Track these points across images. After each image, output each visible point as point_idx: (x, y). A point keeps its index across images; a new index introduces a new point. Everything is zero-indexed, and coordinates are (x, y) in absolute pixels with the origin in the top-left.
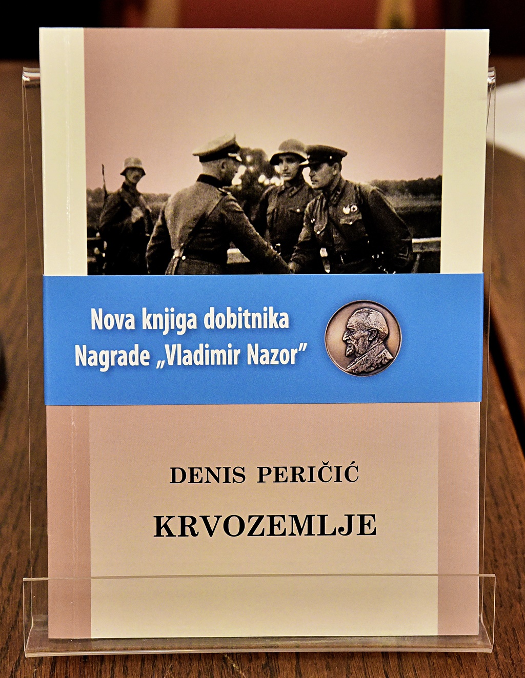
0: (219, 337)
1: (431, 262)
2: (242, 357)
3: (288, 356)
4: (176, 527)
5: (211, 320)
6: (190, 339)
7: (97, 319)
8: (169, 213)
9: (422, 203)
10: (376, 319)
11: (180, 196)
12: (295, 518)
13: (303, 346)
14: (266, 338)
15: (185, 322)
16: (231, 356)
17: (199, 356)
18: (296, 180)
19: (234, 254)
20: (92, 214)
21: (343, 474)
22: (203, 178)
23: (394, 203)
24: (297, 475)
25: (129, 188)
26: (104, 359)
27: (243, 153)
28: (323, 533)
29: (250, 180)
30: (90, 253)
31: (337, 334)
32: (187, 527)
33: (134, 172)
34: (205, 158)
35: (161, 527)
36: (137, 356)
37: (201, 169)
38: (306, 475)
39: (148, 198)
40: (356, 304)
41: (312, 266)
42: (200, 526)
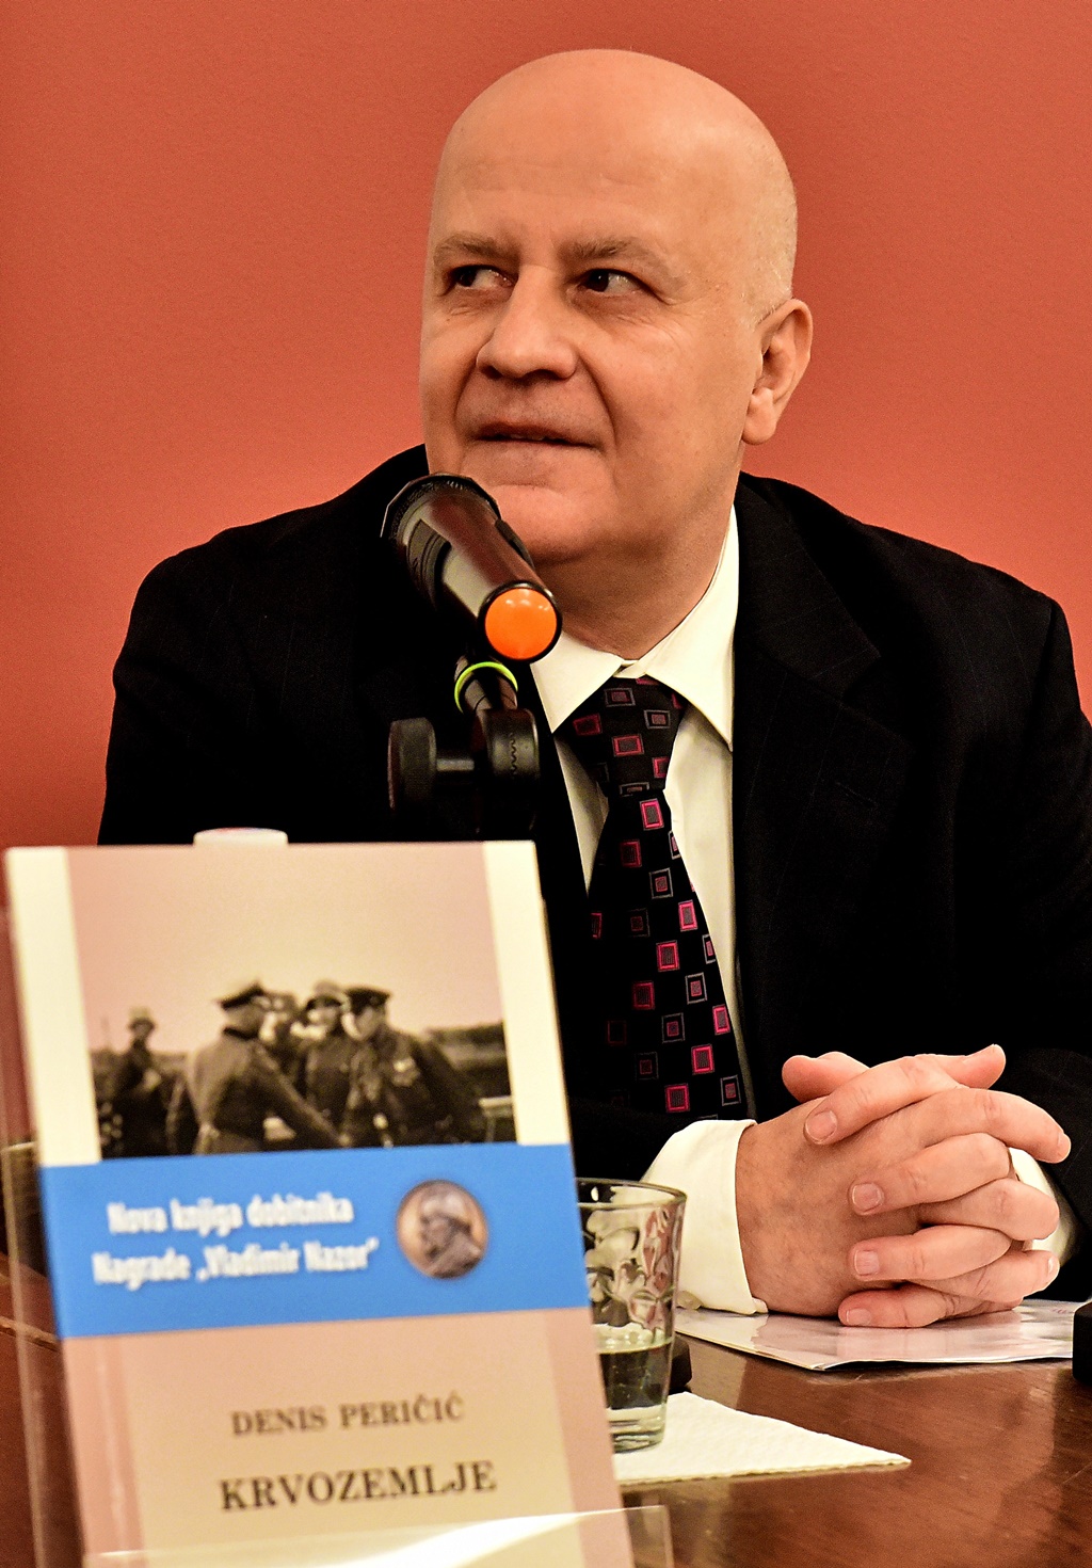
0: (270, 1237)
1: (505, 1130)
2: (302, 1260)
3: (353, 1257)
4: (247, 1494)
5: (262, 1213)
6: (237, 1240)
7: (121, 1219)
8: (190, 1075)
9: (486, 1055)
10: (454, 1205)
11: (202, 1056)
12: (394, 1474)
13: (372, 1243)
14: (329, 1234)
15: (225, 1218)
16: (288, 1261)
17: (254, 1261)
18: (337, 1030)
19: (274, 1126)
20: (98, 1082)
21: (444, 1411)
22: (229, 1032)
23: (456, 1055)
24: (388, 1414)
26: (131, 1273)
27: (272, 997)
28: (431, 1491)
29: (283, 1031)
30: (101, 1133)
31: (410, 1226)
32: (262, 1494)
33: (143, 1026)
34: (229, 1005)
35: (229, 1498)
36: (173, 1266)
37: (222, 1019)
38: (399, 1414)
39: (165, 1058)
40: (427, 1186)
41: (370, 1139)
42: (278, 1493)
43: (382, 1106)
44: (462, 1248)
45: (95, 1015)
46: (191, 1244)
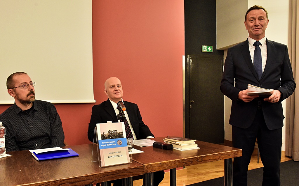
0: (111, 143)
1: (123, 137)
3: (115, 144)
4: (110, 157)
5: (110, 142)
6: (109, 144)
7: (103, 143)
9: (122, 133)
10: (120, 141)
12: (117, 156)
14: (114, 143)
15: (108, 143)
16: (112, 145)
17: (110, 145)
18: (114, 132)
19: (111, 138)
20: (101, 136)
21: (120, 152)
22: (108, 133)
24: (117, 152)
25: (104, 134)
26: (103, 146)
27: (110, 131)
28: (119, 156)
29: (111, 133)
31: (118, 142)
33: (104, 133)
34: (108, 131)
36: (106, 145)
41: (116, 138)
43: (116, 136)
44: (121, 143)
45: (101, 132)
46: (106, 144)
